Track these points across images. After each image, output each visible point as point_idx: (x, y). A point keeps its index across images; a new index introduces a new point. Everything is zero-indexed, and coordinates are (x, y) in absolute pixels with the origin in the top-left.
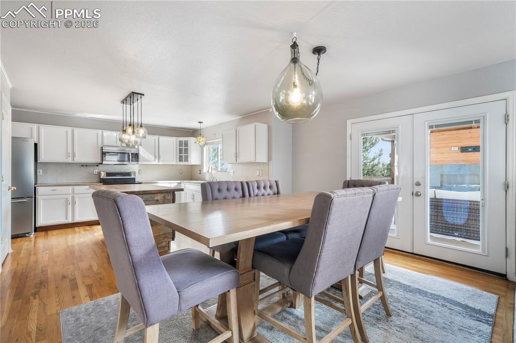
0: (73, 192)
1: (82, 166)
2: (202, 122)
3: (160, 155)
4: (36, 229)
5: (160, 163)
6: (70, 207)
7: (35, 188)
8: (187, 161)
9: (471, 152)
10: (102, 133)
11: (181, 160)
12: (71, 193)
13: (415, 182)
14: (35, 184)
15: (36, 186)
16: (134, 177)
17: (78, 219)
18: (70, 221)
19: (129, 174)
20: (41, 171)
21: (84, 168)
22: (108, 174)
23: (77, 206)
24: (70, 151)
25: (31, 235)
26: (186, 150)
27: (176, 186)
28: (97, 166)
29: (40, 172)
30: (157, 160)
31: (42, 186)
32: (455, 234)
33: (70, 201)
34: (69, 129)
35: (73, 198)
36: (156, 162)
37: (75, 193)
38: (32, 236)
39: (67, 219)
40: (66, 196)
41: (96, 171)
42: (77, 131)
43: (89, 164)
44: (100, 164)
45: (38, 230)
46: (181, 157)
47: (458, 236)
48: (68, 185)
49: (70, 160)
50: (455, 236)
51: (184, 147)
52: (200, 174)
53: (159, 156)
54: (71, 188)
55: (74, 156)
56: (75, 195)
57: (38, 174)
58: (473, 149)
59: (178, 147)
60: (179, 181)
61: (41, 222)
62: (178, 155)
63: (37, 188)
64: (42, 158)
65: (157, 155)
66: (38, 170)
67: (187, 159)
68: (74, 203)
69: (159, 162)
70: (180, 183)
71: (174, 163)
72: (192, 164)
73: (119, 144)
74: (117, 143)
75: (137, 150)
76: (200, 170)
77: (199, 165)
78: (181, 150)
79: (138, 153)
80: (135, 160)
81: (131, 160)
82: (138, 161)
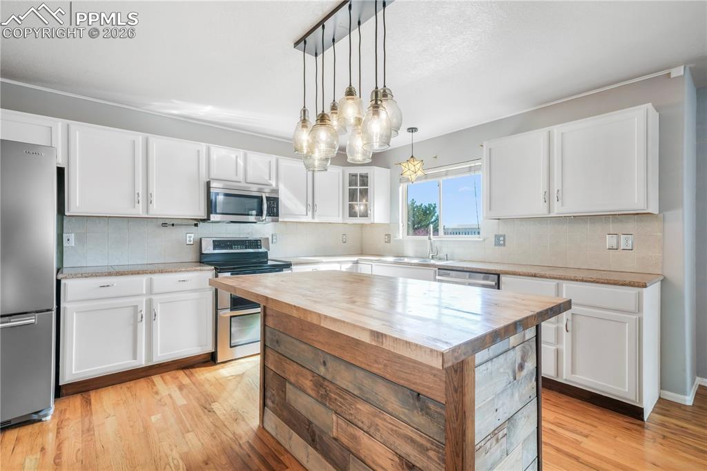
0: (150, 291)
1: (164, 225)
2: (416, 130)
3: (316, 203)
4: (60, 392)
5: (316, 220)
6: (142, 327)
7: (59, 282)
8: (367, 216)
10: (209, 150)
11: (352, 214)
12: (144, 292)
14: (58, 271)
15: (60, 276)
16: (266, 250)
17: (160, 356)
18: (142, 362)
19: (256, 243)
20: (72, 237)
21: (169, 230)
22: (218, 244)
23: (158, 324)
24: (140, 189)
25: (46, 415)
26: (365, 193)
27: (350, 268)
28: (196, 225)
29: (70, 240)
30: (310, 213)
31: (75, 276)
33: (144, 313)
34: (139, 137)
35: (150, 303)
36: (309, 219)
37: (155, 290)
38: (49, 418)
39: (135, 357)
40: (133, 301)
41: (191, 236)
42: (157, 142)
43: (180, 222)
44: (203, 220)
45: (63, 391)
46: (352, 208)
48: (138, 273)
49: (139, 211)
51: (359, 187)
52: (389, 242)
53: (314, 206)
54: (144, 279)
55: (148, 202)
56: (153, 297)
57: (65, 244)
59: (347, 187)
60: (355, 259)
61: (73, 372)
62: (347, 203)
63: (63, 282)
64: (75, 205)
65: (310, 202)
66: (64, 235)
67: (365, 214)
68: (152, 316)
69: (313, 217)
70: (357, 262)
71: (340, 220)
72: (375, 222)
73: (241, 177)
74: (237, 175)
75: (276, 191)
76: (389, 235)
77: (388, 224)
78: (353, 194)
79: (278, 198)
80: (274, 212)
81: (265, 212)
82: (277, 215)
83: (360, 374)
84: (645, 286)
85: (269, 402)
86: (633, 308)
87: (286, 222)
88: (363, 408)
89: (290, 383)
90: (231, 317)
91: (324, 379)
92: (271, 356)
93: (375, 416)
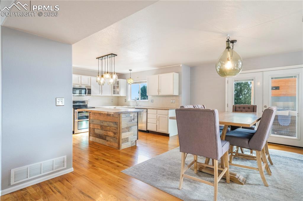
2: (131, 70)
5: (103, 95)
8: (119, 94)
9: (274, 89)
11: (114, 93)
13: (264, 106)
16: (87, 104)
19: (84, 102)
26: (118, 87)
30: (101, 93)
32: (275, 133)
36: (100, 95)
46: (114, 91)
47: (276, 134)
50: (275, 134)
51: (116, 85)
52: (126, 102)
53: (102, 91)
58: (276, 88)
59: (112, 85)
60: (115, 107)
62: (113, 90)
67: (118, 93)
70: (115, 108)
71: (110, 95)
72: (121, 96)
73: (80, 83)
74: (78, 82)
75: (90, 87)
76: (126, 100)
77: (125, 96)
78: (114, 87)
79: (91, 89)
80: (89, 93)
81: (87, 93)
82: (91, 94)
83: (108, 122)
84: (169, 110)
85: (91, 135)
86: (167, 114)
87: (93, 96)
88: (108, 127)
89: (96, 129)
90: (78, 121)
91: (102, 125)
92: (91, 125)
93: (110, 128)
